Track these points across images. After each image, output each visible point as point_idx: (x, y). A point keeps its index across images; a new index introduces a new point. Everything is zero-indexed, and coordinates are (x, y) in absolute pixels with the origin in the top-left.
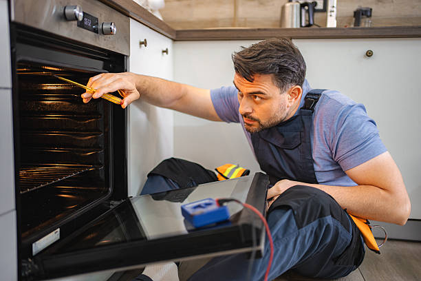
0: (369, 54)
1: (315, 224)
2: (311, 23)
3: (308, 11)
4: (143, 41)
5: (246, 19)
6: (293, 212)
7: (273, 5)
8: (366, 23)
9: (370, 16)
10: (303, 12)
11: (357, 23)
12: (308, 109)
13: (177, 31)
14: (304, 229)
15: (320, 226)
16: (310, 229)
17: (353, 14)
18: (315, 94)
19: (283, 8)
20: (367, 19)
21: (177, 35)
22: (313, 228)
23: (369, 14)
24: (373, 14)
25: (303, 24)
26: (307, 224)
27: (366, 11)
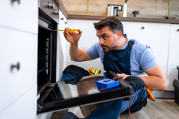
0: (143, 28)
1: (140, 90)
2: (118, 15)
3: (117, 10)
4: (62, 18)
5: (91, 11)
6: (133, 86)
7: (102, 7)
8: (138, 16)
9: (138, 14)
10: (115, 10)
11: (135, 16)
12: (130, 47)
13: (69, 15)
14: (136, 92)
15: (142, 91)
16: (138, 92)
17: (132, 13)
18: (132, 42)
19: (107, 9)
20: (138, 15)
21: (69, 16)
22: (139, 92)
23: (138, 13)
24: (140, 13)
25: (115, 15)
26: (137, 90)
27: (137, 12)
